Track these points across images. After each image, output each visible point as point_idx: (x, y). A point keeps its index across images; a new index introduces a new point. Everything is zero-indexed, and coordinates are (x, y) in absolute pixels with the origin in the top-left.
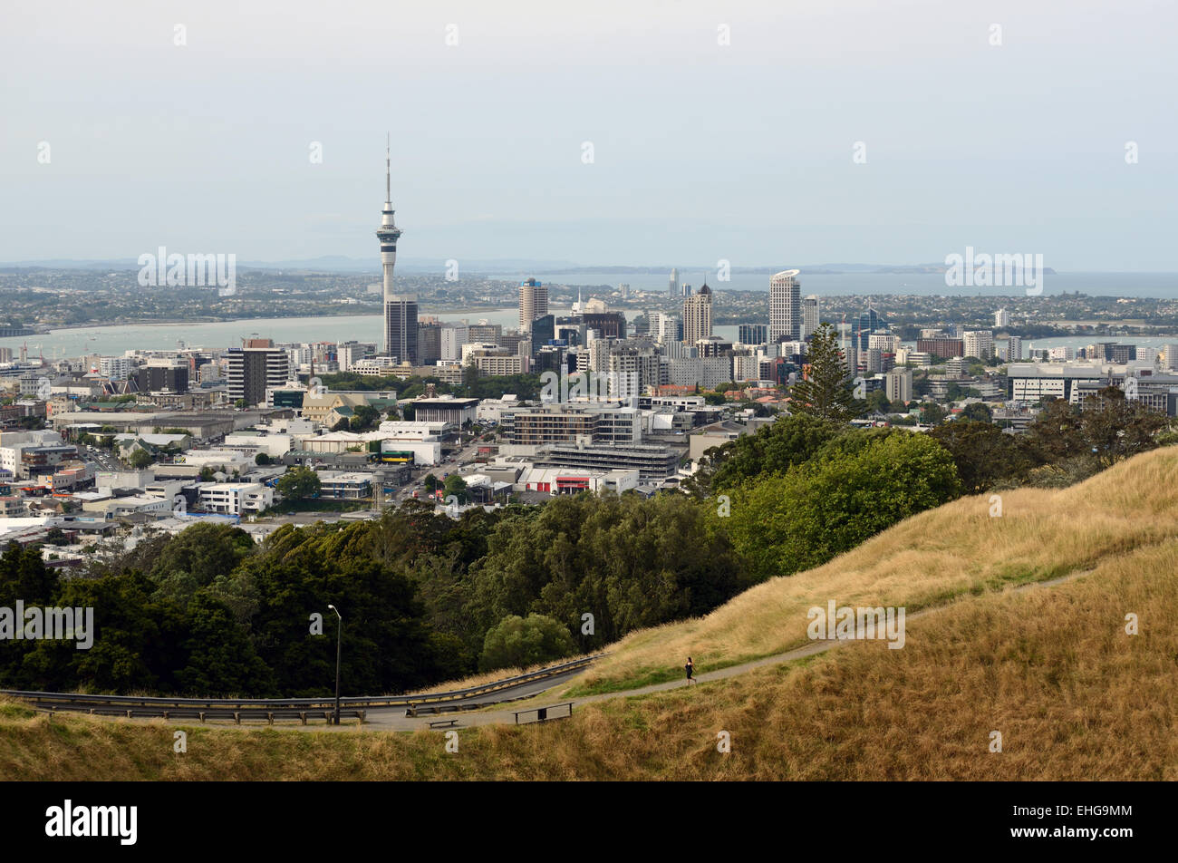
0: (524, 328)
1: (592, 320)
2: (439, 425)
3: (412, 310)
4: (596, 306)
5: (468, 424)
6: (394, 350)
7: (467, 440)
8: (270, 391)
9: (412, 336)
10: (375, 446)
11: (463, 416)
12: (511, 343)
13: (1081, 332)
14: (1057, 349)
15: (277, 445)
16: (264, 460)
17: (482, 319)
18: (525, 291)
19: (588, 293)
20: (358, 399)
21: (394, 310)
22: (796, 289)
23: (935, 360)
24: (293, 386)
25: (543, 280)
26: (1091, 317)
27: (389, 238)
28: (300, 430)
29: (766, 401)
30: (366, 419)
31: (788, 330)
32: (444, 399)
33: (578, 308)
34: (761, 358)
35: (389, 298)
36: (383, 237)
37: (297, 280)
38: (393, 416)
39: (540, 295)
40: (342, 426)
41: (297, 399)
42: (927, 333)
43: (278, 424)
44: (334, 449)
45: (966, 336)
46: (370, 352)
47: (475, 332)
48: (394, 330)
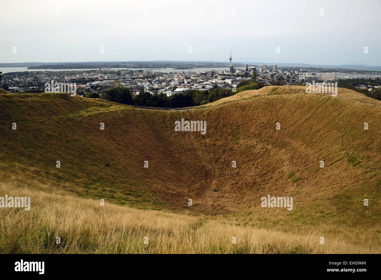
0: (245, 69)
1: (253, 69)
2: (232, 80)
3: (233, 67)
4: (253, 67)
5: (235, 80)
6: (231, 72)
7: (235, 82)
8: (214, 76)
9: (233, 70)
10: (224, 82)
11: (234, 79)
12: (243, 71)
13: (311, 72)
14: (307, 74)
15: (214, 82)
16: (212, 83)
17: (240, 68)
18: (246, 65)
19: (253, 66)
20: (224, 77)
21: (231, 67)
22: (276, 66)
23: (292, 74)
24: (217, 75)
25: (248, 64)
26: (312, 70)
27: (231, 59)
28: (217, 80)
29: (269, 79)
30: (224, 79)
31: (275, 70)
32: (233, 77)
33: (251, 67)
34: (271, 74)
35: (230, 66)
36: (230, 59)
37: (222, 64)
38: (227, 79)
39: (247, 66)
40: (221, 80)
41: (217, 77)
42: (291, 71)
43: (215, 79)
44: (220, 82)
45: (296, 72)
46: (228, 72)
47: (240, 70)
48: (231, 69)
